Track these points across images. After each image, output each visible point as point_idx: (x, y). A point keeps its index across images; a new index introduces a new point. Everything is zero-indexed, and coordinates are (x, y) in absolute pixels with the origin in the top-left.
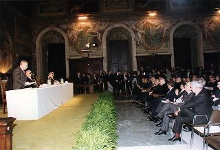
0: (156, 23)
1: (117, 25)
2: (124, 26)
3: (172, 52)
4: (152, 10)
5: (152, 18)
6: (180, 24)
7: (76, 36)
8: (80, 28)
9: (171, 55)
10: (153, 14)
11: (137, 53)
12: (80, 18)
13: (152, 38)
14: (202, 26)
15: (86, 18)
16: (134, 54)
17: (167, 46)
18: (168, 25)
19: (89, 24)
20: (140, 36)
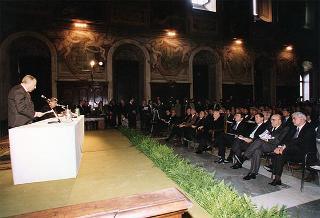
0: (175, 45)
1: (128, 41)
2: (137, 43)
3: (191, 81)
4: (171, 29)
5: (170, 38)
6: (200, 49)
7: (69, 50)
8: (75, 38)
9: (189, 84)
10: (172, 34)
11: (152, 79)
12: (77, 25)
13: (170, 62)
14: (221, 54)
15: (85, 25)
16: (148, 80)
17: (186, 73)
18: (187, 49)
19: (89, 34)
20: (156, 57)
